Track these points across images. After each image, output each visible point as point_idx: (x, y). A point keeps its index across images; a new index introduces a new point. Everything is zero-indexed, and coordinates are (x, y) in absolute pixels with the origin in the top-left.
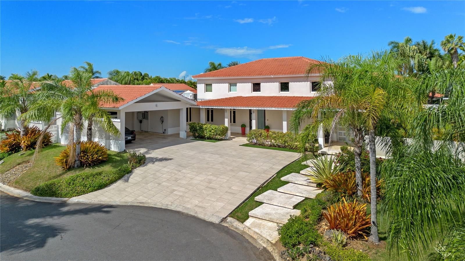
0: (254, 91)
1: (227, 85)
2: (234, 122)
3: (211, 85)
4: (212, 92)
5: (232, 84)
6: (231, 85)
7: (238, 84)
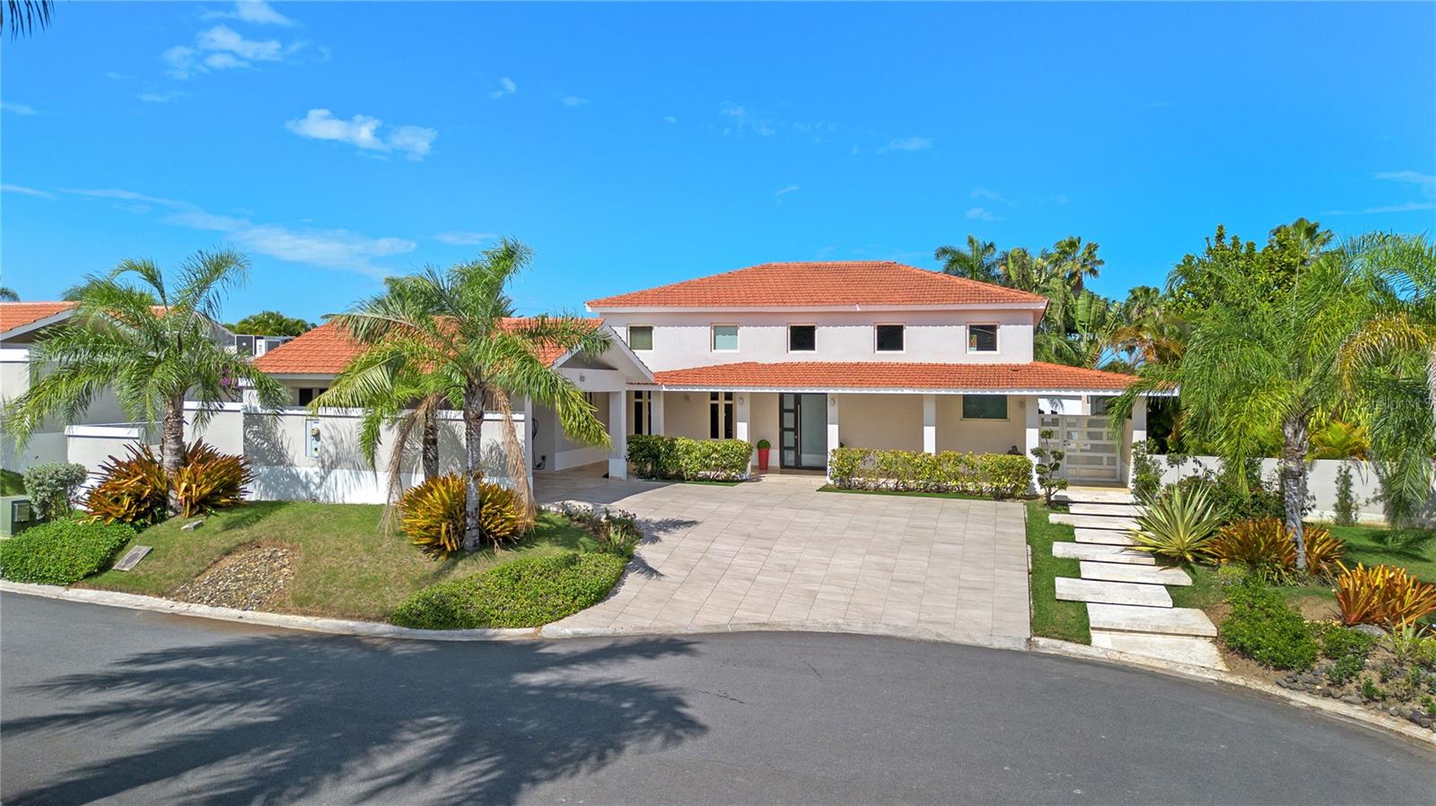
0: (792, 349)
1: (705, 332)
2: (729, 435)
3: (650, 329)
4: (651, 349)
5: (725, 330)
6: (717, 330)
7: (742, 331)
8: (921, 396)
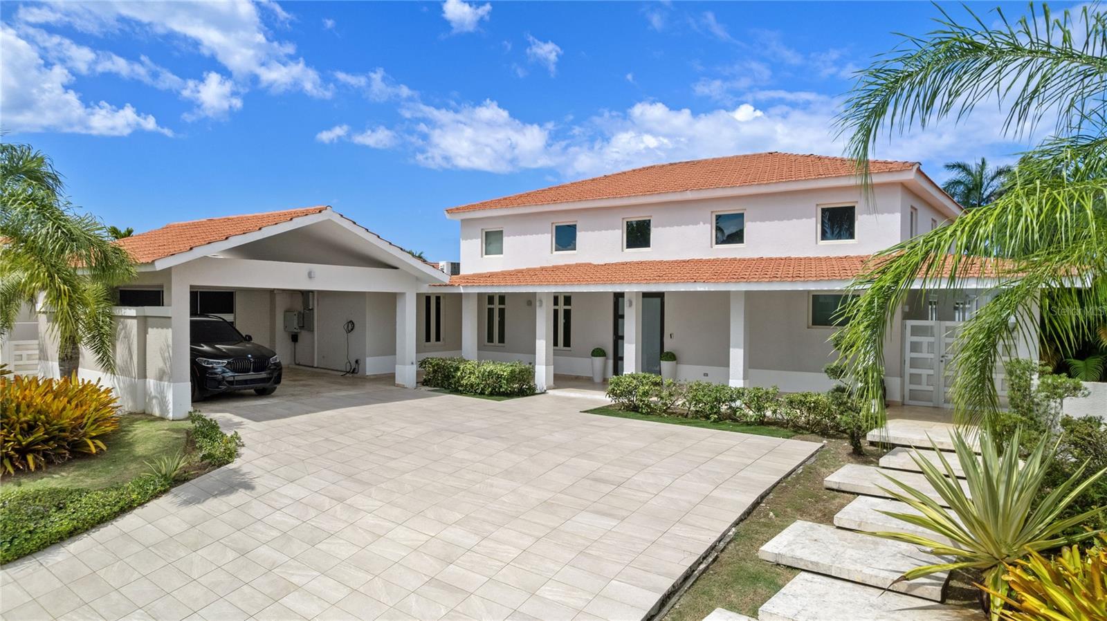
0: (629, 245)
1: (546, 238)
2: (567, 343)
3: (501, 235)
4: (501, 254)
8: (727, 294)
